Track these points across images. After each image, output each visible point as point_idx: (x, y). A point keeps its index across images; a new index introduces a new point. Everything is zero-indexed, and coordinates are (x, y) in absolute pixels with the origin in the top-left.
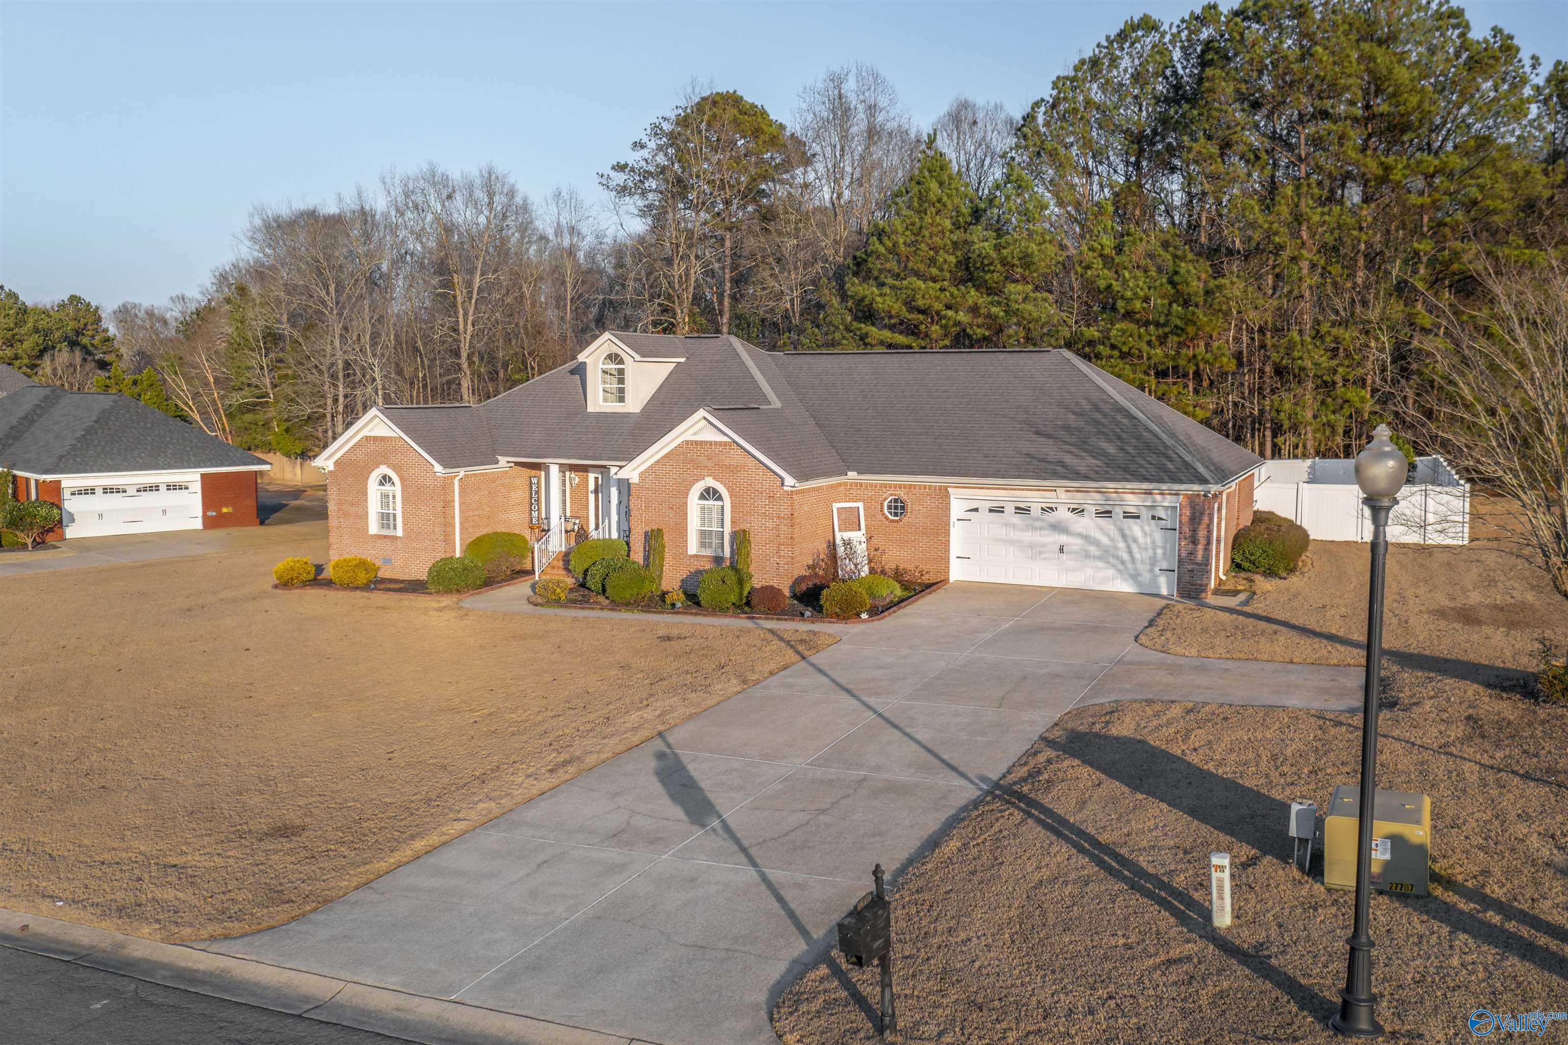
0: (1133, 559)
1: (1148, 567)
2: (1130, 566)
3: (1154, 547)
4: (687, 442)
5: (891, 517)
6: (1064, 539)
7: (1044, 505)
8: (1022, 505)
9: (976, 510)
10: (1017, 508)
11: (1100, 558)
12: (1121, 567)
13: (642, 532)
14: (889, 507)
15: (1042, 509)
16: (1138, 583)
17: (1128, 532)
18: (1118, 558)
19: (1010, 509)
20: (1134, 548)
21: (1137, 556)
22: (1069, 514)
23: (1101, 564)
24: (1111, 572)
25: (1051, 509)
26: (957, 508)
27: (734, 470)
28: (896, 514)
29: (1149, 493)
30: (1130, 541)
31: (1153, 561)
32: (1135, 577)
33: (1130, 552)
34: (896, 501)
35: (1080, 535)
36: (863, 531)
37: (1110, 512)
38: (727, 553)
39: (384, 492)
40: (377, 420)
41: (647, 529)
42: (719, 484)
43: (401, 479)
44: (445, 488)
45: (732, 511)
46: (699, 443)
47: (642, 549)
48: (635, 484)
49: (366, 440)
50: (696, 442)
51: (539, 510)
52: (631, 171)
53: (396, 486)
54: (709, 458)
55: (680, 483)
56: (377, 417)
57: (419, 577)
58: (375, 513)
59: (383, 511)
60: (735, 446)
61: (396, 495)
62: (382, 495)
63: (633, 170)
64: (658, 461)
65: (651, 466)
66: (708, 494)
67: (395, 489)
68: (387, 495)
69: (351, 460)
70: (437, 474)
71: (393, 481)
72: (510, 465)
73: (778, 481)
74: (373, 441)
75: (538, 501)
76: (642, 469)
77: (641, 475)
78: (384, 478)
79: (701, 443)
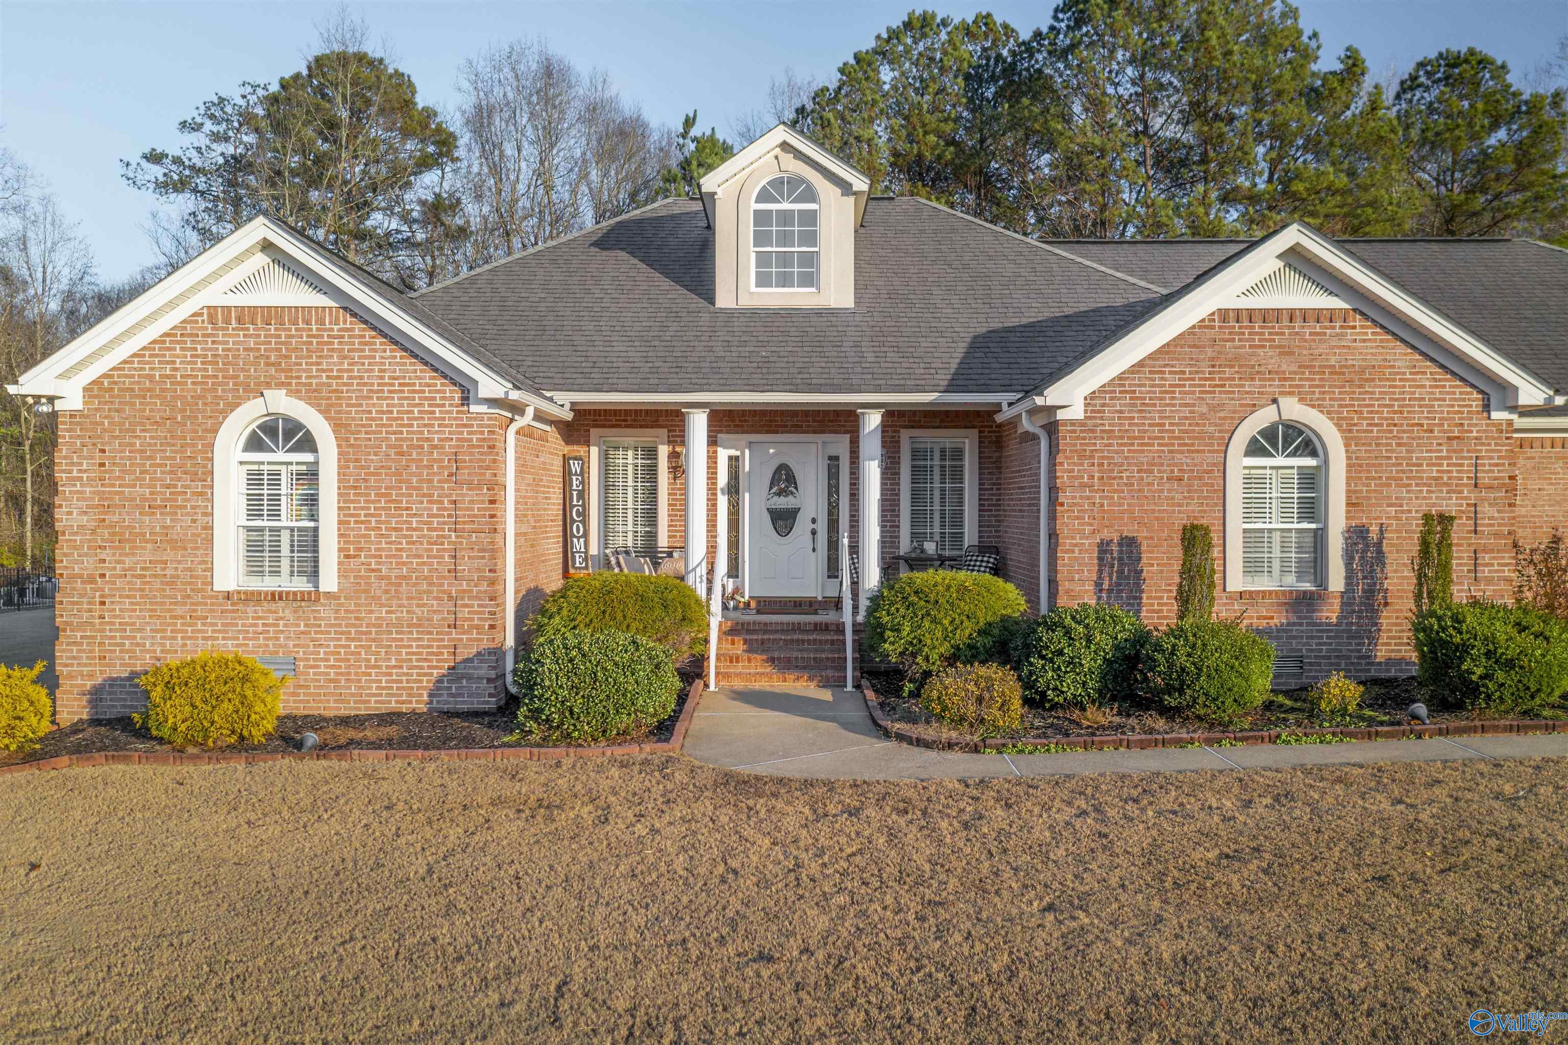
4: (1225, 314)
13: (1090, 543)
27: (1355, 377)
38: (1336, 581)
39: (265, 467)
40: (261, 260)
41: (1106, 534)
42: (1314, 413)
43: (338, 427)
44: (493, 448)
45: (1349, 479)
46: (1257, 317)
47: (1090, 587)
48: (1073, 422)
49: (212, 319)
50: (1251, 313)
51: (586, 535)
52: (174, 162)
53: (314, 449)
54: (1286, 352)
55: (1202, 416)
56: (267, 246)
57: (393, 706)
58: (233, 529)
59: (258, 523)
60: (1358, 321)
61: (311, 475)
62: (254, 479)
63: (177, 161)
64: (1141, 364)
65: (1120, 377)
66: (1273, 442)
67: (308, 457)
68: (275, 479)
69: (151, 377)
70: (474, 408)
71: (308, 433)
72: (568, 416)
73: (1475, 400)
74: (239, 320)
75: (584, 514)
76: (1095, 383)
77: (1090, 399)
78: (269, 429)
79: (1267, 315)
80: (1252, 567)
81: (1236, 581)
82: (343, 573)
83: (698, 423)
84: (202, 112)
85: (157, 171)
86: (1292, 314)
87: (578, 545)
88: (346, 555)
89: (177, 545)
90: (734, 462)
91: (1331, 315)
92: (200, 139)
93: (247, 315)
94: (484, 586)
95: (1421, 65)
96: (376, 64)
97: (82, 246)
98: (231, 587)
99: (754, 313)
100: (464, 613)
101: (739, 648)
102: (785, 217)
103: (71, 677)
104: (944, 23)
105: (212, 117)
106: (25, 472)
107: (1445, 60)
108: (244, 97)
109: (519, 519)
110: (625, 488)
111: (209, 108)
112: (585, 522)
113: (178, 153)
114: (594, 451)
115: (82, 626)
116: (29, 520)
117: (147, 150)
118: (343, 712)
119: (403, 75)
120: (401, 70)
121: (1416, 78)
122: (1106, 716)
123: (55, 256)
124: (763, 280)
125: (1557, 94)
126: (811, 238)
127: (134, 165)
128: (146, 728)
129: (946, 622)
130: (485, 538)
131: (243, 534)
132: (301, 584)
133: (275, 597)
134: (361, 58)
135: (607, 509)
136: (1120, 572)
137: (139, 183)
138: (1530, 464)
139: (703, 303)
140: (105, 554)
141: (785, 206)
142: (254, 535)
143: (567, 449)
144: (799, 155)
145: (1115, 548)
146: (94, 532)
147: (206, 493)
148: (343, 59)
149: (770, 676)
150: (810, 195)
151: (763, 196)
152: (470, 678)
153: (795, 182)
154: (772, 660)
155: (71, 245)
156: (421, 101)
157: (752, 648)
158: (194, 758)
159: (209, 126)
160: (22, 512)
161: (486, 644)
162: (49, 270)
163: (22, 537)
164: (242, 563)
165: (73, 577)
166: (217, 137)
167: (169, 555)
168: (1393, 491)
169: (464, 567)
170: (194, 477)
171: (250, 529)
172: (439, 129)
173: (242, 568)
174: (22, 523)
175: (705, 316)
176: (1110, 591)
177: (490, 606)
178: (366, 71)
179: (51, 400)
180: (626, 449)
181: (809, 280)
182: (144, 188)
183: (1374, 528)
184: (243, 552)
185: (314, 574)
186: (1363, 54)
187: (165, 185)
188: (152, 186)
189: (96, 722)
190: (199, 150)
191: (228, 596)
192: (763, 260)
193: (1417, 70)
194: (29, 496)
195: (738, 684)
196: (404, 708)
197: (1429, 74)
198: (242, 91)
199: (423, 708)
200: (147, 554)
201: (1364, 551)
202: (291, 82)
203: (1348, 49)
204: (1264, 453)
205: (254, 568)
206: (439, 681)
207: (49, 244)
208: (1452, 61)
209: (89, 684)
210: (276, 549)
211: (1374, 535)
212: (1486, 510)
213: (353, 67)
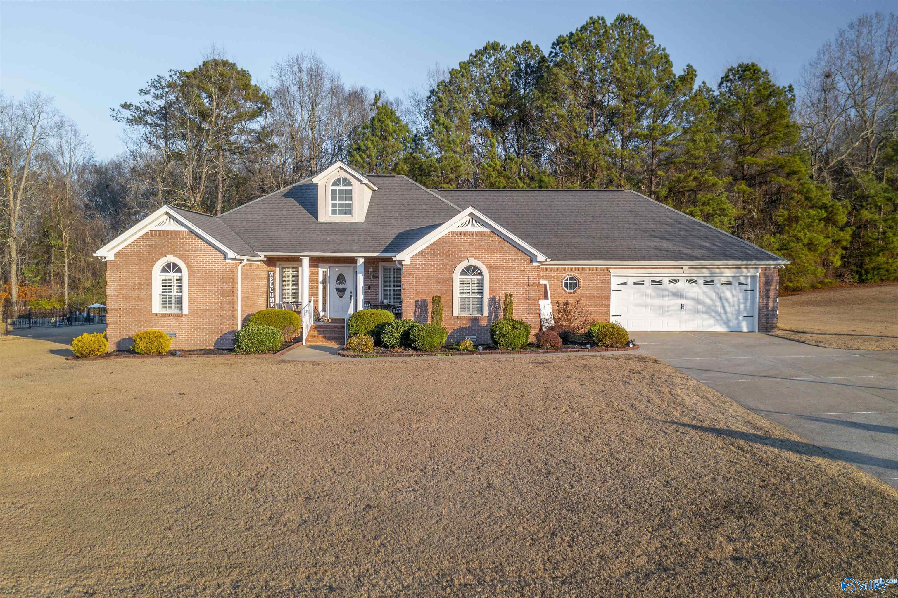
0: (726, 312)
1: (735, 317)
2: (724, 316)
3: (739, 303)
4: (453, 232)
5: (568, 291)
6: (683, 301)
7: (671, 279)
8: (657, 279)
9: (625, 283)
10: (652, 281)
11: (706, 313)
12: (718, 318)
13: (413, 301)
14: (566, 284)
15: (670, 281)
16: (728, 327)
17: (722, 295)
18: (716, 312)
19: (647, 281)
20: (726, 305)
21: (728, 309)
22: (687, 284)
23: (706, 316)
24: (712, 321)
25: (675, 281)
26: (614, 282)
27: (492, 252)
28: (571, 288)
29: (739, 267)
30: (724, 301)
31: (739, 311)
32: (727, 323)
33: (723, 307)
34: (570, 279)
35: (693, 299)
36: (550, 300)
37: (713, 281)
38: (486, 313)
39: (167, 277)
40: (166, 217)
41: (417, 298)
42: (479, 262)
43: (188, 266)
44: (233, 272)
45: (490, 282)
46: (463, 233)
47: (412, 314)
48: (407, 265)
49: (152, 234)
50: (461, 232)
51: (275, 297)
52: (136, 109)
53: (181, 272)
54: (471, 244)
55: (446, 263)
56: (167, 213)
57: (204, 347)
58: (158, 296)
59: (165, 294)
60: (493, 235)
61: (180, 280)
62: (164, 280)
63: (137, 108)
64: (428, 247)
65: (422, 251)
66: (468, 270)
67: (180, 274)
68: (170, 280)
69: (134, 251)
70: (227, 260)
71: (179, 268)
72: (265, 259)
73: (528, 259)
74: (159, 234)
75: (274, 290)
76: (414, 253)
77: (412, 258)
78: (168, 265)
79: (465, 233)
80: (463, 308)
81: (456, 312)
82: (190, 308)
83: (306, 262)
84: (150, 84)
85: (127, 114)
86: (473, 233)
87: (272, 300)
88: (190, 303)
89: (142, 300)
90: (325, 273)
91: (485, 233)
92: (149, 98)
93: (161, 233)
94: (230, 312)
95: (730, 70)
96: (233, 66)
97: (89, 147)
98: (157, 312)
99: (330, 223)
100: (224, 320)
101: (316, 333)
102: (341, 191)
103: (111, 338)
104: (503, 48)
105: (155, 86)
106: (64, 263)
107: (741, 67)
108: (171, 76)
109: (242, 292)
110: (289, 281)
111: (153, 82)
112: (274, 293)
113: (138, 105)
114: (278, 269)
115: (114, 324)
116: (66, 286)
117: (123, 103)
118: (190, 349)
119: (245, 71)
120: (244, 69)
121: (728, 76)
122: (400, 350)
123: (76, 152)
124: (334, 212)
125: (790, 86)
126: (350, 198)
127: (116, 110)
128: (134, 350)
129: (366, 324)
130: (230, 298)
131: (161, 297)
132: (178, 312)
133: (170, 315)
134: (225, 63)
135: (282, 288)
136: (421, 310)
137: (119, 119)
138: (585, 276)
139: (315, 220)
140: (121, 303)
141: (341, 187)
142: (164, 297)
143: (269, 268)
144: (345, 171)
145: (420, 303)
146: (117, 296)
147: (150, 285)
148: (216, 63)
149: (322, 342)
150: (349, 184)
151: (334, 184)
152: (226, 339)
153: (345, 180)
154: (325, 337)
155: (84, 145)
156: (253, 83)
157: (320, 333)
158: (146, 357)
159: (153, 91)
160: (63, 282)
161: (231, 329)
162: (73, 159)
163: (63, 293)
164: (161, 305)
165: (112, 309)
166: (157, 97)
167: (139, 303)
168: (503, 286)
169: (224, 307)
170: (147, 280)
171: (163, 295)
172: (262, 97)
173: (160, 307)
174: (63, 287)
175: (314, 225)
176: (418, 315)
177: (232, 318)
178: (226, 70)
179: (105, 258)
180: (289, 268)
181: (349, 212)
182: (121, 121)
183: (498, 297)
184: (161, 302)
185: (181, 309)
186: (695, 67)
187: (131, 121)
188: (125, 122)
189: (117, 351)
190: (148, 103)
191: (156, 315)
192: (334, 205)
193: (729, 73)
194: (66, 274)
195: (313, 344)
196: (207, 348)
197: (734, 75)
198: (170, 73)
199: (212, 348)
200: (133, 302)
201: (495, 304)
202: (192, 74)
203: (688, 66)
204: (466, 274)
205: (164, 306)
206: (217, 340)
207: (73, 146)
208: (745, 68)
209: (116, 340)
210: (170, 301)
211: (498, 300)
212: (531, 292)
213: (221, 68)
